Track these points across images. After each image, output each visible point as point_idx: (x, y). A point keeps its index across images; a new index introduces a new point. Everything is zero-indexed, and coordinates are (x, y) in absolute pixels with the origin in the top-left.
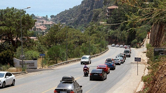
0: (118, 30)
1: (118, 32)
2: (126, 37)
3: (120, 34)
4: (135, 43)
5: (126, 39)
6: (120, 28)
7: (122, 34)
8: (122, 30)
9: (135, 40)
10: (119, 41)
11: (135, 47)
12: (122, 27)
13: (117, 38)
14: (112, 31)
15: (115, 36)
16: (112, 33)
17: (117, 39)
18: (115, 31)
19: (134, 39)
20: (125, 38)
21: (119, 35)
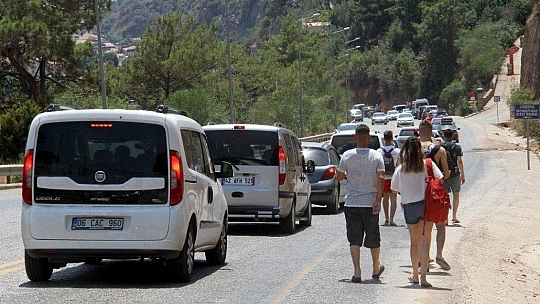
0: (380, 51)
1: (383, 58)
2: (418, 74)
3: (392, 67)
4: (456, 96)
5: (416, 83)
6: (386, 42)
7: (398, 65)
8: (397, 47)
9: (458, 85)
10: (387, 92)
11: (458, 111)
12: (398, 35)
13: (377, 80)
14: (358, 56)
15: (370, 74)
16: (358, 63)
17: (375, 88)
18: (368, 55)
19: (449, 83)
20: (411, 78)
21: (387, 70)
